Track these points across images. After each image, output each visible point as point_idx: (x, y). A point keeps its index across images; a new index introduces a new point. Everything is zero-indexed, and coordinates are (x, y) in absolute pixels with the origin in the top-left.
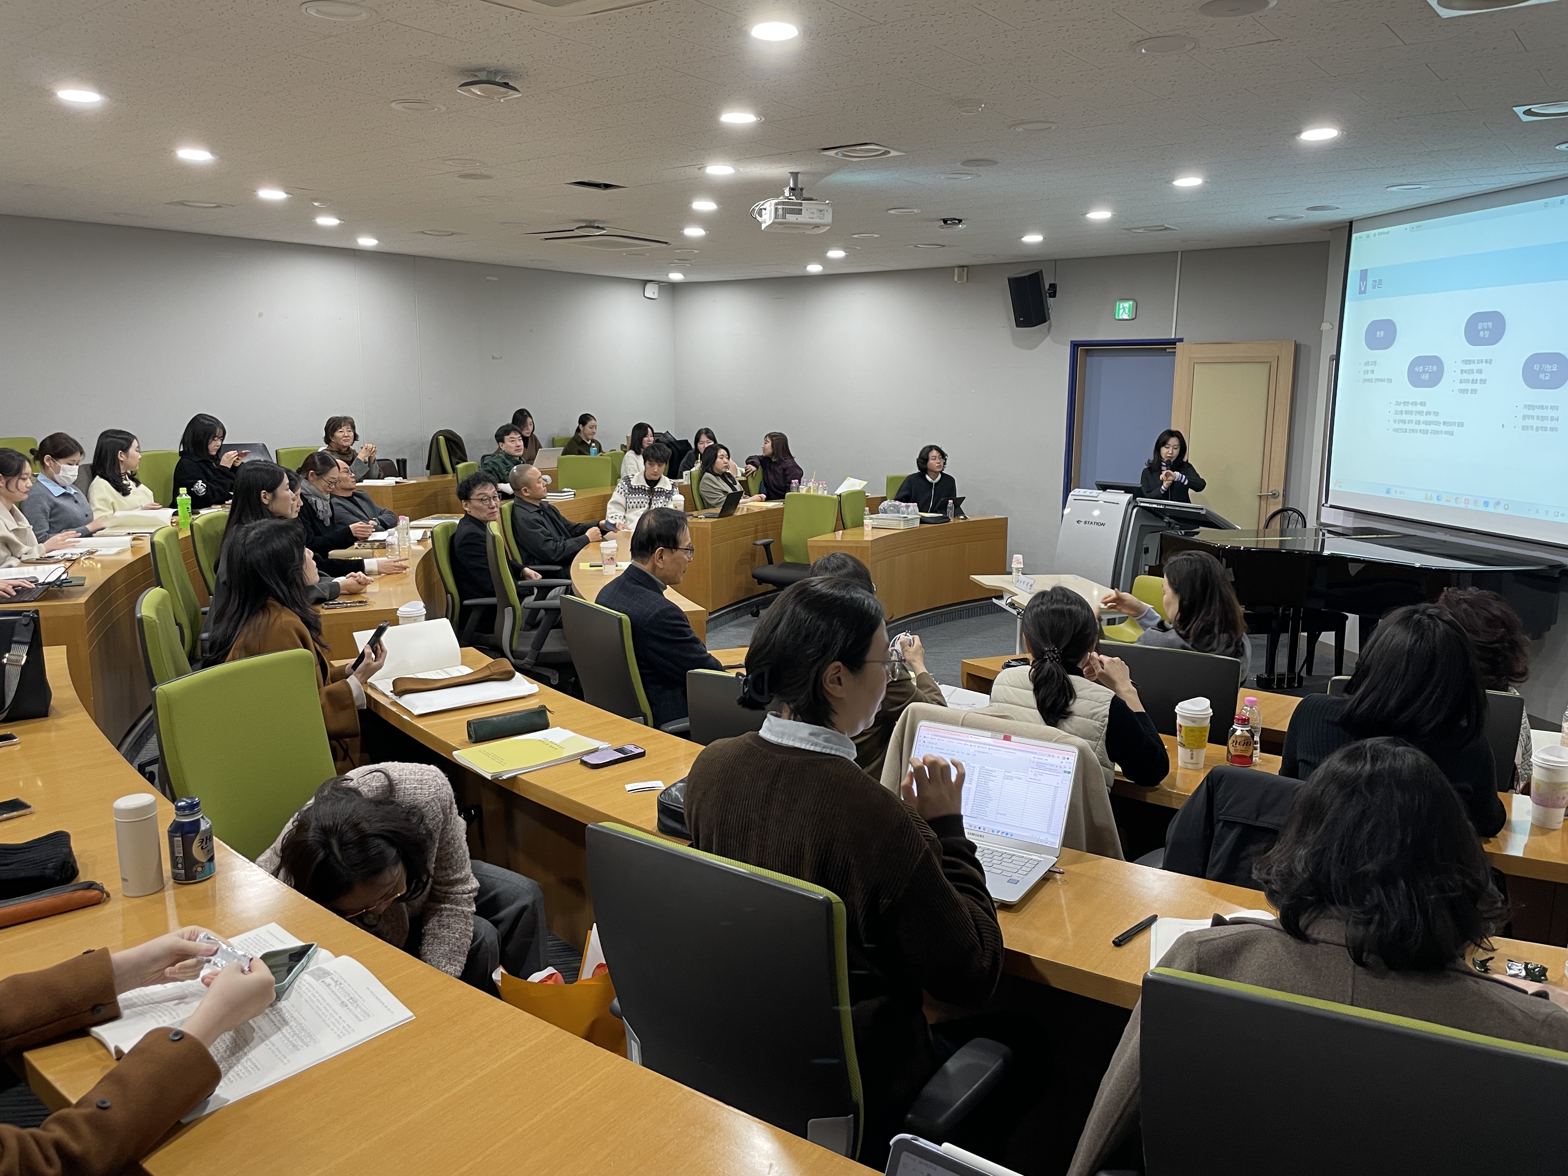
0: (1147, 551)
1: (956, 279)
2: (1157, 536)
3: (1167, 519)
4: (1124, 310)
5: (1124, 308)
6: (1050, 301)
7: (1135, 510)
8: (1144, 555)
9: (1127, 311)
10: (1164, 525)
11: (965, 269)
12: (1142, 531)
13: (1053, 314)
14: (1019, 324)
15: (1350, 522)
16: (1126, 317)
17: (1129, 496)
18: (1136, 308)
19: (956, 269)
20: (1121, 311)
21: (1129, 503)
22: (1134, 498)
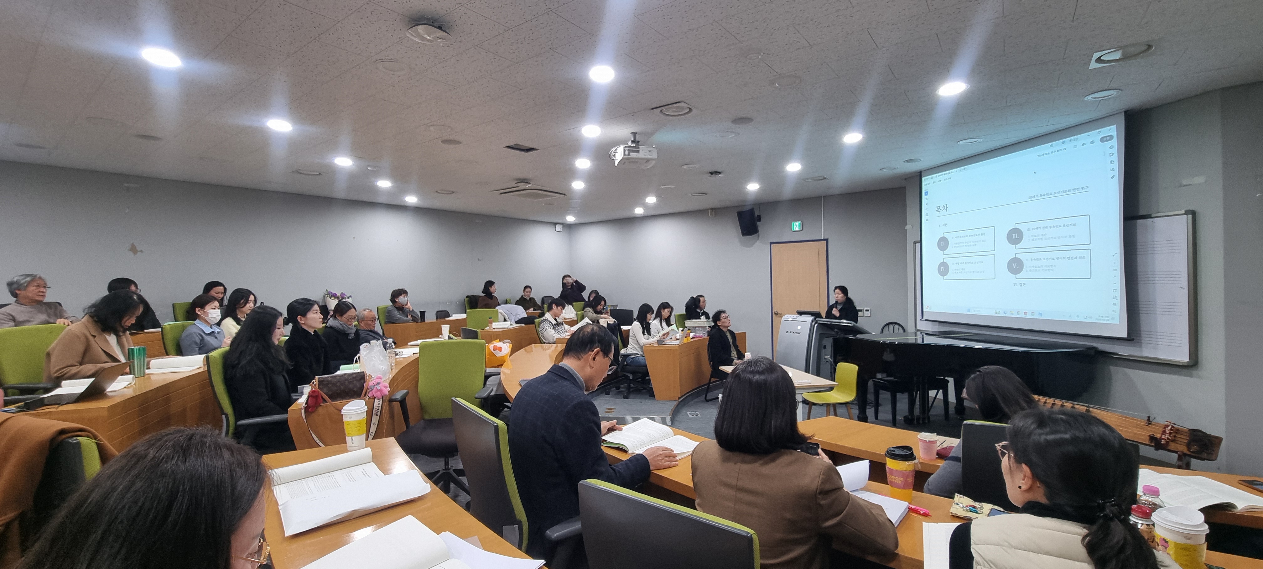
0: (825, 347)
1: (709, 215)
2: (831, 339)
3: (836, 330)
4: (796, 226)
5: (796, 225)
6: (758, 223)
7: (816, 326)
8: (823, 350)
9: (798, 226)
10: (834, 333)
11: (714, 210)
12: (821, 337)
13: (760, 229)
14: (744, 234)
15: (937, 328)
16: (797, 229)
17: (812, 318)
18: (803, 225)
19: (710, 211)
20: (795, 227)
21: (812, 321)
22: (815, 319)
